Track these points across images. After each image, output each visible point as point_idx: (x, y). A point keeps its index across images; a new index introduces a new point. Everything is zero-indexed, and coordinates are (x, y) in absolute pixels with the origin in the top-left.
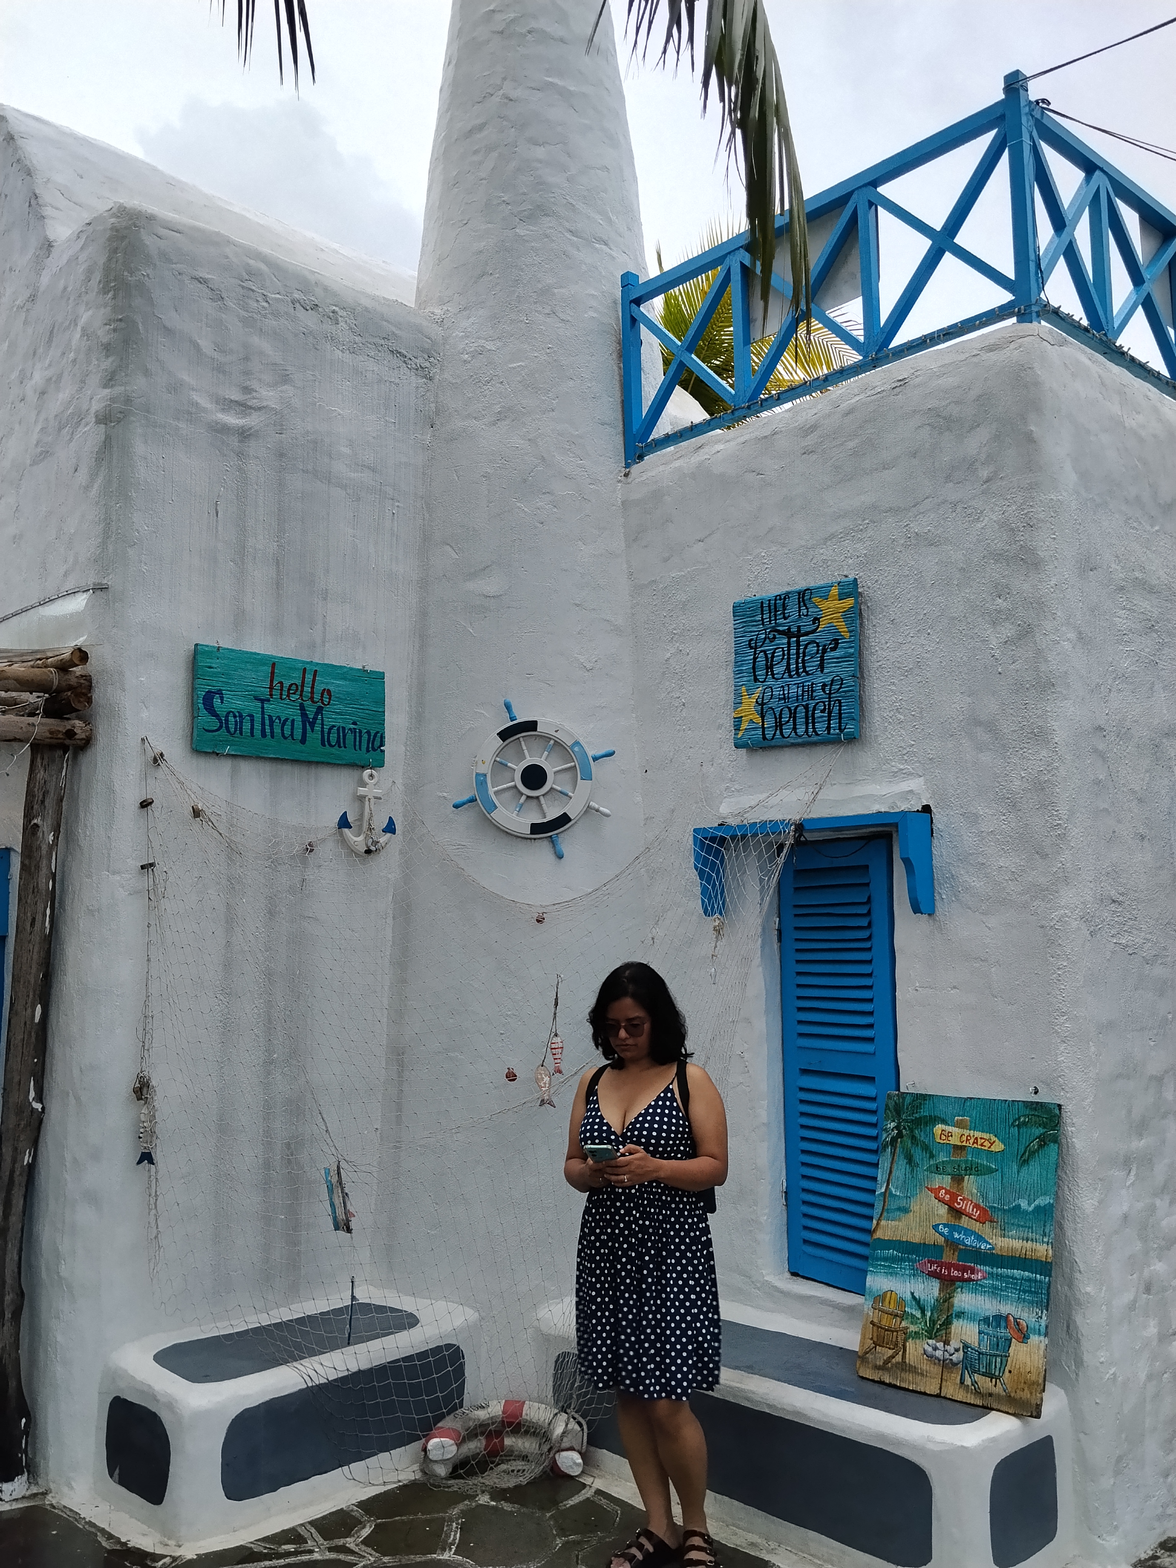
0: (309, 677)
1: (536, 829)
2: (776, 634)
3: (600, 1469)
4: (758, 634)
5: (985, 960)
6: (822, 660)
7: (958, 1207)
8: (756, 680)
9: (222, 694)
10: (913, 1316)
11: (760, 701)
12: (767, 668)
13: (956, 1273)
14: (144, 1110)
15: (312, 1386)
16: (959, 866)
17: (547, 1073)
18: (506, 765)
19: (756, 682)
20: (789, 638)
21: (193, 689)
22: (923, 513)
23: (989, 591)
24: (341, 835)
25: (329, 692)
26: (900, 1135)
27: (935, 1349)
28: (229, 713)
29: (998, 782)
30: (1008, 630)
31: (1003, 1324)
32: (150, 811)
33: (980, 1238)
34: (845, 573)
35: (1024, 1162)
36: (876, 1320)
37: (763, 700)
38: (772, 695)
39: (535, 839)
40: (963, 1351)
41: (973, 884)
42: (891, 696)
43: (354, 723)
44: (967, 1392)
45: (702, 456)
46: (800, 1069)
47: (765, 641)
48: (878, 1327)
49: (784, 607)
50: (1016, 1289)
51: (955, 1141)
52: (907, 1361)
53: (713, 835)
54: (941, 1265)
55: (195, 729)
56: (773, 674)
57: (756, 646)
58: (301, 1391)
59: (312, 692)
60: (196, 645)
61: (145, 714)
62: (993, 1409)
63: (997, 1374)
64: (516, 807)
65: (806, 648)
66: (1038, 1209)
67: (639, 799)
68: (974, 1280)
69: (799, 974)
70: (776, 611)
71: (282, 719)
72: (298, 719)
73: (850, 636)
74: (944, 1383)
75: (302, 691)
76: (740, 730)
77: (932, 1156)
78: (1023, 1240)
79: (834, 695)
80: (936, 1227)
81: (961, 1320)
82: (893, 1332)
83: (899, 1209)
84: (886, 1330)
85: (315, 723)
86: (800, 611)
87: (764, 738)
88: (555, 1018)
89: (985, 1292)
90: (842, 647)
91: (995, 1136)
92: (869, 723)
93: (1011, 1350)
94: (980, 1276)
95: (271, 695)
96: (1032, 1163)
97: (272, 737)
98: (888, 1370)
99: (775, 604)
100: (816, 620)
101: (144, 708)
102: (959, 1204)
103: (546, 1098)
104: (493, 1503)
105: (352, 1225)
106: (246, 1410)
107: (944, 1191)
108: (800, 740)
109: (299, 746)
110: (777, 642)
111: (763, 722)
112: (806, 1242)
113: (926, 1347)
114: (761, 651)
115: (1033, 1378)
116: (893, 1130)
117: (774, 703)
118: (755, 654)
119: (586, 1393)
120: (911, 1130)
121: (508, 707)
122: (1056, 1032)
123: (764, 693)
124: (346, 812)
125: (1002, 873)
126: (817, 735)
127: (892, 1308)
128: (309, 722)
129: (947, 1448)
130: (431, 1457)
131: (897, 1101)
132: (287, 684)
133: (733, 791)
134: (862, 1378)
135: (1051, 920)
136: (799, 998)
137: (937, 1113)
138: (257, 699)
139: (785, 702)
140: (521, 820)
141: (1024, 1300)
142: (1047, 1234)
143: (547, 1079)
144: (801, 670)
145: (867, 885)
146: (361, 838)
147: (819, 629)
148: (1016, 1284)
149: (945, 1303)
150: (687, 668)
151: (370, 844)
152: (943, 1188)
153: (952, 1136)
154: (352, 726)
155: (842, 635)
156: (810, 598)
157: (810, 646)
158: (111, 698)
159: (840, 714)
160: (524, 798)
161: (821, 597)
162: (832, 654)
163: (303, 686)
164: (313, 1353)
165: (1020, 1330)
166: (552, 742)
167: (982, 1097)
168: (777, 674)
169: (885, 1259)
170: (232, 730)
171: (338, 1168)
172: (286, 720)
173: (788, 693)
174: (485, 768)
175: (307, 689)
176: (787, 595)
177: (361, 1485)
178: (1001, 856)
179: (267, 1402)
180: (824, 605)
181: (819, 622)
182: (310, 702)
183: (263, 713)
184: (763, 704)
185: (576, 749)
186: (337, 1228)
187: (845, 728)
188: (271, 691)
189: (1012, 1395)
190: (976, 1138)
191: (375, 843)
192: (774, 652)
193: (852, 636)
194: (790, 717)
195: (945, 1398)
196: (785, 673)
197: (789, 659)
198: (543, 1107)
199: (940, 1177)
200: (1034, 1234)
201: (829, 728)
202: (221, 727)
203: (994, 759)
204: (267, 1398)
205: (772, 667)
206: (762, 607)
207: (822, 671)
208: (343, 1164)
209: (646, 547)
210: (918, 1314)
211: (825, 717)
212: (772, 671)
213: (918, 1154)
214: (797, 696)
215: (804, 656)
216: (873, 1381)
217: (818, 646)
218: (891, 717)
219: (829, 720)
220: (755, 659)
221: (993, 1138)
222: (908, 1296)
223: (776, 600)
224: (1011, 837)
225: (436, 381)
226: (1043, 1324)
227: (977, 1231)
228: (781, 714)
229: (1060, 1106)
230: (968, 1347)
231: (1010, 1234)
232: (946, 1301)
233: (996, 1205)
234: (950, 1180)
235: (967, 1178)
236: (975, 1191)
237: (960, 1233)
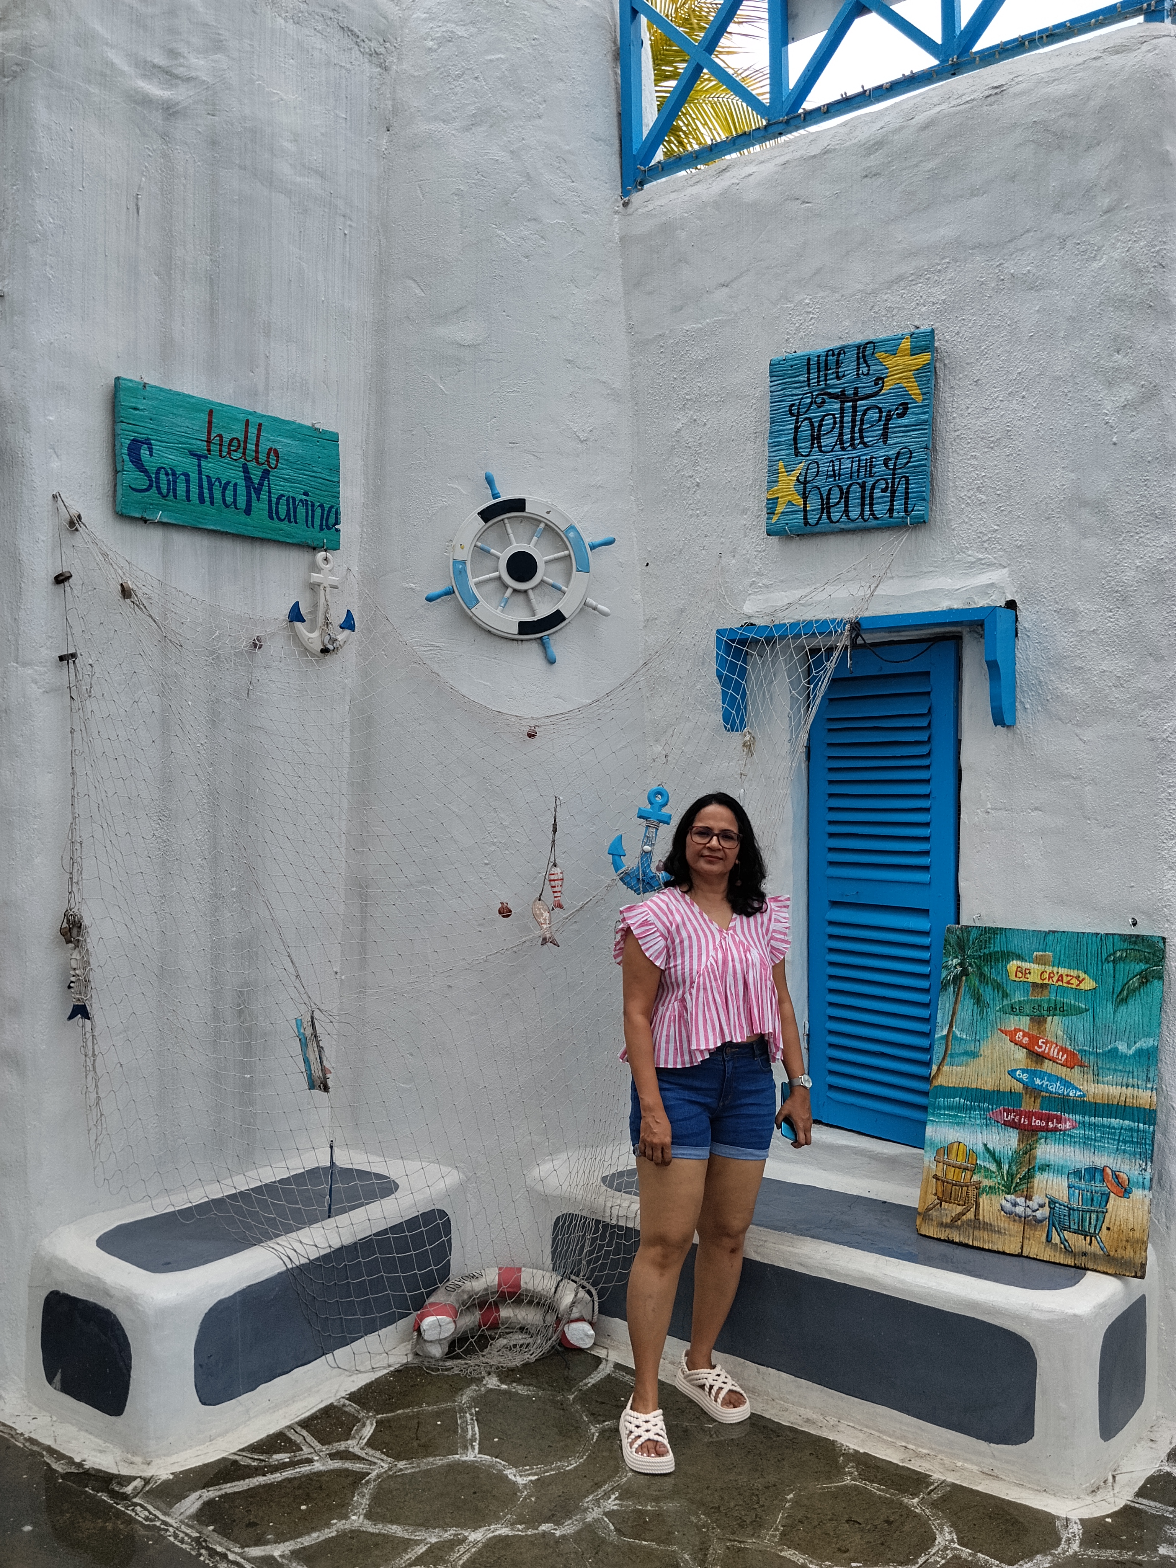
0: (253, 431)
1: (525, 628)
2: (825, 397)
3: (612, 1339)
4: (802, 398)
5: (1078, 778)
6: (886, 428)
7: (1040, 1050)
8: (797, 454)
9: (151, 444)
10: (987, 1170)
11: (802, 479)
12: (813, 439)
13: (1038, 1123)
14: (76, 955)
15: (292, 1268)
16: (1049, 671)
17: (545, 907)
18: (489, 552)
19: (797, 456)
20: (843, 402)
21: (114, 435)
22: (1021, 250)
23: (1105, 345)
24: (293, 629)
25: (276, 452)
26: (965, 972)
27: (1015, 1204)
28: (160, 469)
29: (1106, 573)
30: (1127, 392)
31: (1098, 1176)
32: (68, 589)
33: (1067, 1084)
34: (916, 323)
35: (1122, 1000)
36: (940, 1174)
37: (806, 478)
38: (818, 471)
39: (522, 640)
40: (1050, 1207)
41: (1066, 691)
42: (971, 472)
43: (306, 494)
44: (1055, 1250)
45: (727, 180)
46: (830, 901)
47: (810, 406)
48: (943, 1182)
49: (838, 364)
50: (1114, 1140)
51: (1034, 978)
52: (981, 1218)
53: (743, 637)
54: (1020, 1114)
55: (119, 488)
56: (820, 447)
57: (798, 412)
58: (280, 1274)
59: (257, 452)
60: (118, 379)
61: (55, 464)
62: (1088, 1269)
63: (1092, 1231)
64: (501, 602)
65: (864, 414)
66: (1140, 1052)
67: (638, 597)
68: (1061, 1130)
69: (831, 795)
70: (827, 369)
71: (223, 482)
72: (242, 483)
73: (924, 400)
74: (1026, 1241)
75: (245, 449)
76: (774, 514)
77: (1005, 995)
78: (1122, 1086)
79: (899, 471)
80: (1012, 1073)
82: (962, 1186)
83: (966, 1053)
84: (953, 1185)
85: (261, 489)
86: (858, 369)
87: (806, 523)
88: (553, 846)
89: (1075, 1142)
90: (912, 413)
91: (1085, 973)
92: (941, 504)
93: (1110, 1206)
94: (1068, 1125)
95: (209, 450)
96: (1131, 1002)
97: (212, 503)
98: (958, 1228)
99: (826, 360)
100: (880, 380)
101: (54, 456)
102: (1041, 1047)
103: (548, 936)
104: (504, 1387)
105: (330, 1083)
106: (220, 1302)
107: (1021, 1033)
108: (852, 525)
109: (243, 517)
110: (826, 407)
111: (805, 504)
112: (831, 1087)
113: (1004, 1202)
114: (805, 419)
115: (1137, 1235)
116: (955, 967)
117: (820, 481)
118: (797, 422)
119: (598, 1259)
120: (979, 968)
121: (490, 481)
122: (1163, 857)
123: (807, 469)
124: (297, 603)
125: (1105, 678)
126: (876, 518)
127: (961, 1161)
128: (254, 488)
129: (1056, 1317)
130: (426, 1338)
131: (961, 936)
132: (227, 438)
133: (760, 587)
134: (925, 1236)
135: (1163, 732)
136: (830, 823)
137: (1011, 947)
138: (192, 454)
139: (835, 480)
140: (508, 617)
141: (1124, 1151)
142: (1151, 1079)
143: (546, 915)
144: (857, 442)
145: (928, 693)
146: (315, 635)
147: (883, 391)
148: (1114, 1133)
149: (1025, 1155)
150: (703, 441)
151: (326, 641)
152: (1020, 1030)
153: (1030, 973)
154: (304, 497)
155: (912, 399)
156: (873, 353)
157: (870, 412)
158: (12, 441)
159: (907, 493)
160: (509, 591)
161: (886, 351)
162: (900, 421)
163: (245, 442)
164: (289, 1230)
165: (1119, 1184)
166: (542, 526)
167: (1066, 930)
168: (825, 446)
169: (950, 1108)
170: (165, 491)
171: (312, 1017)
172: (228, 483)
173: (840, 469)
174: (464, 554)
175: (251, 447)
176: (842, 350)
177: (347, 1373)
178: (1104, 659)
179: (244, 1290)
180: (890, 362)
181: (883, 382)
182: (254, 464)
183: (200, 473)
184: (805, 483)
185: (571, 534)
186: (312, 1087)
187: (912, 511)
188: (208, 446)
189: (1112, 1254)
190: (1061, 976)
191: (333, 641)
192: (822, 420)
193: (926, 399)
194: (841, 498)
195: (1027, 1257)
196: (836, 445)
197: (842, 427)
198: (545, 946)
199: (1016, 1018)
200: (1135, 1080)
201: (891, 510)
202: (151, 486)
203: (1102, 545)
204: (244, 1285)
205: (819, 438)
206: (809, 364)
207: (885, 442)
208: (317, 1014)
209: (650, 293)
210: (993, 1167)
211: (887, 497)
212: (819, 442)
213: (988, 993)
214: (852, 473)
215: (862, 424)
216: (939, 1240)
217: (881, 412)
218: (969, 497)
219: (892, 501)
220: (797, 428)
221: (1082, 975)
222: (980, 1148)
223: (827, 356)
224: (1118, 636)
225: (392, 72)
226: (1148, 1177)
227: (1063, 1077)
228: (829, 494)
229: (1164, 939)
230: (1055, 1203)
231: (1105, 1079)
232: (1026, 1153)
233: (1087, 1048)
234: (1028, 1022)
235: (1050, 1018)
236: (1060, 1033)
237: (1043, 1079)
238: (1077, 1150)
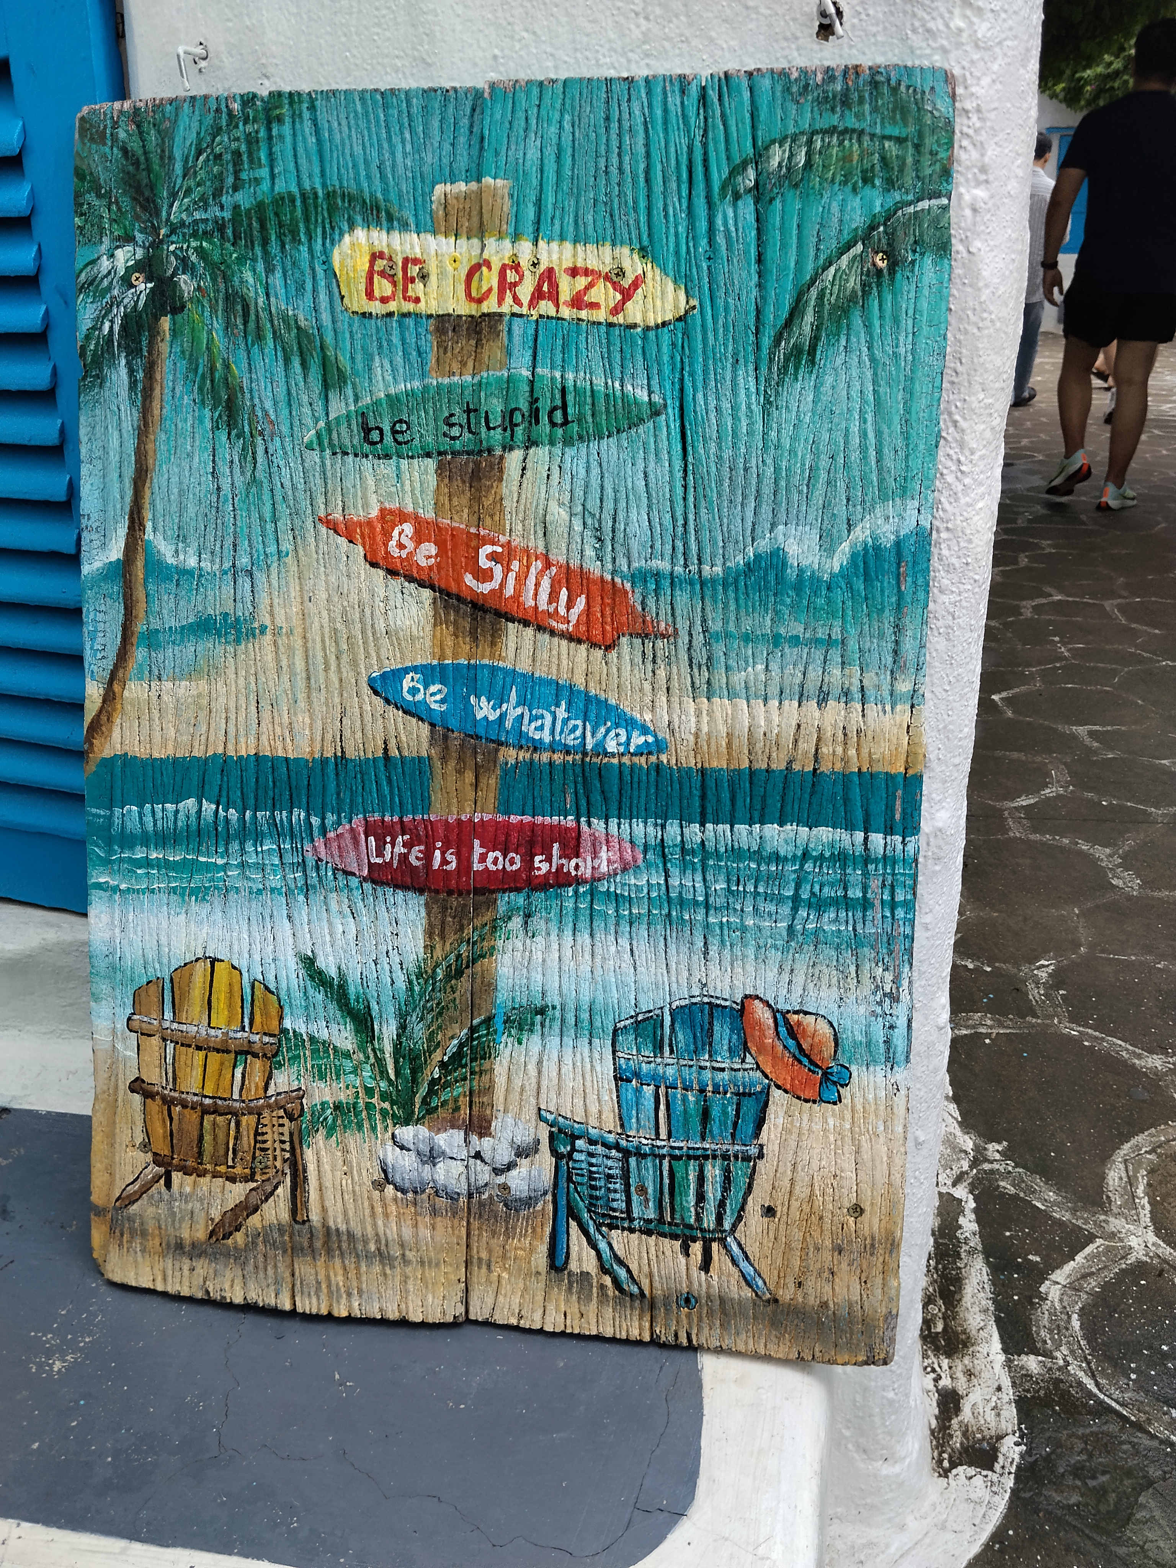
7: (485, 588)
10: (321, 1047)
13: (494, 861)
26: (166, 299)
27: (431, 1157)
31: (722, 1033)
33: (593, 709)
36: (154, 1076)
40: (554, 1152)
44: (582, 1294)
48: (168, 1102)
50: (780, 900)
51: (441, 296)
52: (315, 1217)
54: (424, 835)
63: (709, 1221)
68: (578, 881)
74: (479, 1278)
77: (334, 378)
80: (385, 686)
81: (536, 1038)
82: (237, 1113)
84: (206, 1111)
93: (770, 1134)
94: (604, 861)
102: (485, 576)
107: (408, 528)
113: (392, 1154)
115: (871, 1223)
116: (126, 281)
120: (221, 274)
127: (223, 1025)
131: (135, 145)
134: (124, 1288)
149: (455, 979)
153: (424, 277)
165: (802, 1055)
189: (784, 1294)
190: (549, 275)
195: (486, 1323)
210: (344, 1036)
216: (174, 1298)
221: (633, 265)
227: (579, 681)
229: (949, 78)
230: (574, 1137)
231: (738, 678)
232: (459, 973)
233: (663, 565)
234: (432, 479)
235: (514, 458)
236: (558, 514)
237: (502, 699)
238: (642, 947)
